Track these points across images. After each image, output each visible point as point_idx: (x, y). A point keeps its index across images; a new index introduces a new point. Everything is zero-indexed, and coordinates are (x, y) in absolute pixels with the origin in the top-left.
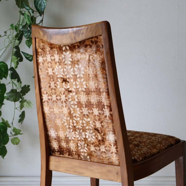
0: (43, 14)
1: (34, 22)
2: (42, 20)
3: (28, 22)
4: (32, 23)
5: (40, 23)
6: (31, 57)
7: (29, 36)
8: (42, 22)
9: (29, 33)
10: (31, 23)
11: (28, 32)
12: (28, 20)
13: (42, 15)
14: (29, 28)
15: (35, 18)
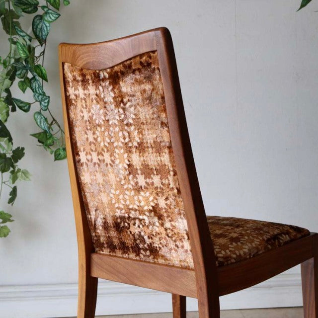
0: (45, 42)
1: (32, 54)
2: (43, 52)
3: (24, 54)
4: (29, 55)
5: (40, 55)
6: (28, 106)
7: (25, 75)
8: (44, 54)
9: (25, 71)
10: (27, 56)
11: (23, 69)
12: (24, 51)
13: (44, 45)
14: (24, 63)
15: (34, 49)
